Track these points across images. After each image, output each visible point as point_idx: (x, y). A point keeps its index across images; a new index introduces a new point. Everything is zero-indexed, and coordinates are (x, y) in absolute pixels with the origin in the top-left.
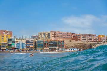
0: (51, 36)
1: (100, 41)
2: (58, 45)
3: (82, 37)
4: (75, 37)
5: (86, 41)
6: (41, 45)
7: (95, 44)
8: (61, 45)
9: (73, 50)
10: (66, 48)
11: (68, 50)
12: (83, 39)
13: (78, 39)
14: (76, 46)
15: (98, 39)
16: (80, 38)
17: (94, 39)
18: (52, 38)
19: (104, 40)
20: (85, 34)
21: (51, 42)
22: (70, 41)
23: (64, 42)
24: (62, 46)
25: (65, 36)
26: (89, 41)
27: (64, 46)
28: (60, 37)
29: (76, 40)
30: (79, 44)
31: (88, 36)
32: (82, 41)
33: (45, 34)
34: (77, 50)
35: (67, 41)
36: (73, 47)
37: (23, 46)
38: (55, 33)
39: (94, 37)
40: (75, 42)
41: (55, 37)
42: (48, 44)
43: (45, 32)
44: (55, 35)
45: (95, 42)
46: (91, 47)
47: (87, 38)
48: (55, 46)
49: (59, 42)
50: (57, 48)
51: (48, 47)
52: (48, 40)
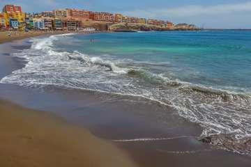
0: (67, 14)
2: (76, 25)
3: (99, 16)
4: (92, 16)
5: (102, 21)
6: (60, 24)
7: (111, 24)
8: (79, 24)
10: (83, 28)
11: (85, 30)
12: (100, 19)
13: (95, 18)
14: (93, 26)
16: (97, 18)
17: (110, 18)
18: (69, 17)
19: (120, 20)
20: (102, 13)
21: (69, 21)
22: (87, 20)
23: (81, 21)
25: (81, 13)
26: (105, 21)
27: (81, 26)
28: (76, 16)
29: (93, 19)
30: (96, 24)
31: (105, 15)
32: (99, 21)
33: (61, 12)
34: (93, 29)
35: (84, 21)
36: (90, 27)
37: (41, 26)
38: (71, 11)
40: (92, 22)
41: (71, 15)
43: (60, 10)
45: (111, 22)
46: (106, 27)
47: (104, 18)
48: (73, 25)
49: (77, 22)
50: (75, 28)
51: (66, 26)
52: (65, 19)
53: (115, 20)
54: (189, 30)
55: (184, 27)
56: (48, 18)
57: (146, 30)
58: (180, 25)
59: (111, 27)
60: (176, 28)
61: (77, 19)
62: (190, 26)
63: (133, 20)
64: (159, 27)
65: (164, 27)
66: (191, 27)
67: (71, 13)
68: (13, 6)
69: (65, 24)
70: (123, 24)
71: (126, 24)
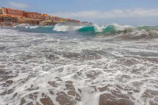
1: (44, 19)
2: (12, 20)
3: (31, 15)
4: (25, 14)
5: (34, 18)
7: (41, 21)
8: (15, 20)
9: (25, 25)
10: (19, 23)
12: (32, 17)
13: (28, 16)
14: (27, 22)
15: (43, 17)
16: (29, 16)
17: (40, 17)
19: (47, 18)
20: (33, 12)
21: (5, 17)
22: (22, 17)
23: (17, 18)
26: (36, 18)
27: (17, 22)
29: (27, 17)
30: (29, 21)
31: (35, 14)
32: (31, 18)
35: (19, 17)
36: (25, 22)
38: (6, 9)
39: (40, 16)
40: (25, 19)
41: (7, 13)
42: (2, 19)
44: (6, 11)
45: (41, 20)
46: (38, 23)
47: (35, 16)
48: (10, 21)
49: (13, 18)
50: (11, 23)
51: (3, 21)
52: (1, 15)
59: (41, 23)
61: (13, 16)
63: (56, 18)
67: (7, 11)
70: (50, 21)
71: (52, 21)
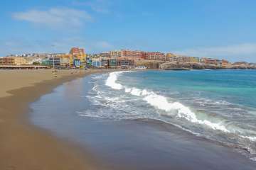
0: (122, 54)
2: (128, 63)
4: (144, 56)
6: (114, 63)
7: (162, 63)
8: (131, 63)
9: (141, 68)
10: (136, 66)
11: (137, 68)
12: (151, 58)
13: (147, 57)
14: (145, 65)
16: (149, 57)
17: (162, 58)
18: (123, 57)
19: (171, 59)
20: (154, 53)
21: (123, 61)
22: (140, 60)
23: (134, 60)
24: (132, 65)
25: (134, 54)
26: (157, 60)
28: (130, 56)
29: (145, 59)
30: (147, 63)
31: (156, 54)
32: (151, 60)
34: (145, 68)
35: (136, 60)
36: (142, 65)
37: (98, 65)
39: (162, 56)
40: (143, 61)
41: (125, 55)
43: (116, 51)
45: (162, 61)
46: (157, 66)
47: (155, 57)
48: (126, 64)
49: (130, 61)
50: (127, 66)
51: (120, 65)
52: (119, 58)
53: (167, 59)
54: (248, 68)
55: (243, 65)
56: (105, 58)
57: (199, 68)
58: (238, 63)
59: (162, 66)
60: (233, 66)
61: (130, 59)
62: (250, 64)
63: (184, 59)
64: (214, 65)
65: (219, 65)
66: (252, 66)
67: (125, 53)
68: (77, 49)
69: (119, 63)
70: (175, 63)
71: (178, 63)
